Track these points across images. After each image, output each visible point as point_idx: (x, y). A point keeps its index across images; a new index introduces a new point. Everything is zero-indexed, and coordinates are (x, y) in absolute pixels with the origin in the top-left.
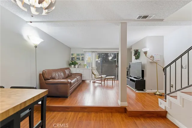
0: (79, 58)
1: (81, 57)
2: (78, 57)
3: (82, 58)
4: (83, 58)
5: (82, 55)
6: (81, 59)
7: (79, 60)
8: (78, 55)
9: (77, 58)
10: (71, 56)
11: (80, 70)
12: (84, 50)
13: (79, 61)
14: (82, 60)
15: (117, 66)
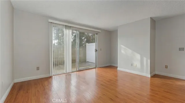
15: (96, 51)
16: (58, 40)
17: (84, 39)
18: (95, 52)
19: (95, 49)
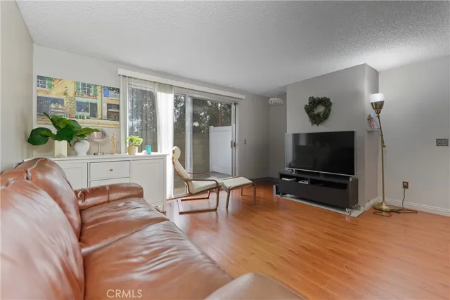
0: (94, 106)
1: (102, 102)
2: (85, 100)
3: (109, 106)
4: (118, 107)
5: (112, 93)
6: (102, 110)
7: (94, 115)
8: (86, 88)
9: (80, 106)
10: (37, 92)
11: (112, 165)
12: (122, 72)
13: (92, 120)
14: (109, 117)
15: (234, 145)
16: (142, 118)
17: (205, 116)
18: (232, 147)
19: (232, 141)
